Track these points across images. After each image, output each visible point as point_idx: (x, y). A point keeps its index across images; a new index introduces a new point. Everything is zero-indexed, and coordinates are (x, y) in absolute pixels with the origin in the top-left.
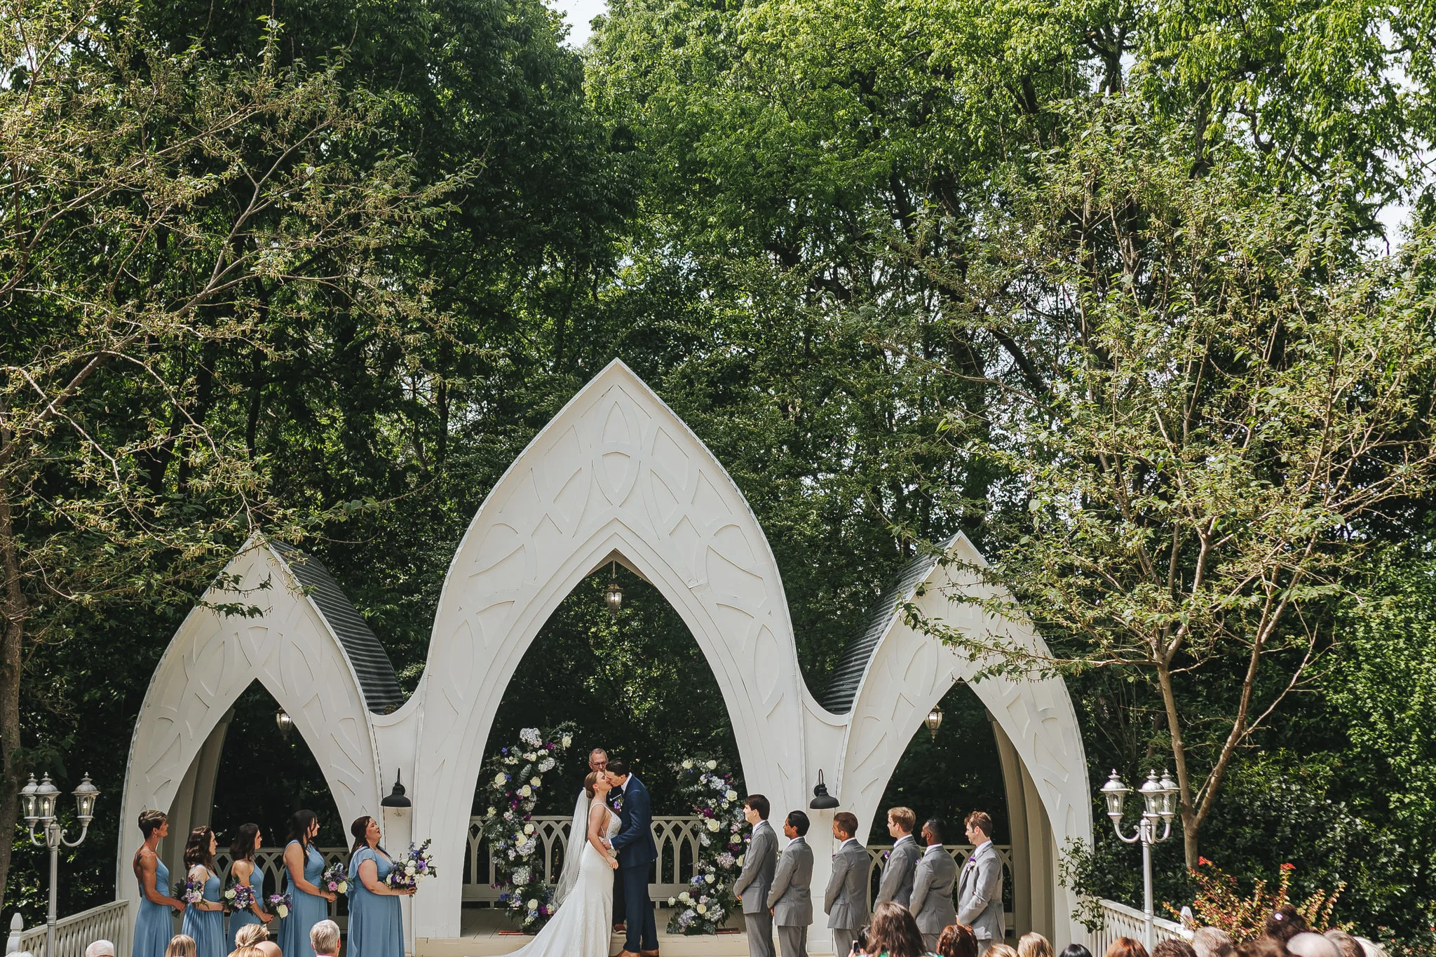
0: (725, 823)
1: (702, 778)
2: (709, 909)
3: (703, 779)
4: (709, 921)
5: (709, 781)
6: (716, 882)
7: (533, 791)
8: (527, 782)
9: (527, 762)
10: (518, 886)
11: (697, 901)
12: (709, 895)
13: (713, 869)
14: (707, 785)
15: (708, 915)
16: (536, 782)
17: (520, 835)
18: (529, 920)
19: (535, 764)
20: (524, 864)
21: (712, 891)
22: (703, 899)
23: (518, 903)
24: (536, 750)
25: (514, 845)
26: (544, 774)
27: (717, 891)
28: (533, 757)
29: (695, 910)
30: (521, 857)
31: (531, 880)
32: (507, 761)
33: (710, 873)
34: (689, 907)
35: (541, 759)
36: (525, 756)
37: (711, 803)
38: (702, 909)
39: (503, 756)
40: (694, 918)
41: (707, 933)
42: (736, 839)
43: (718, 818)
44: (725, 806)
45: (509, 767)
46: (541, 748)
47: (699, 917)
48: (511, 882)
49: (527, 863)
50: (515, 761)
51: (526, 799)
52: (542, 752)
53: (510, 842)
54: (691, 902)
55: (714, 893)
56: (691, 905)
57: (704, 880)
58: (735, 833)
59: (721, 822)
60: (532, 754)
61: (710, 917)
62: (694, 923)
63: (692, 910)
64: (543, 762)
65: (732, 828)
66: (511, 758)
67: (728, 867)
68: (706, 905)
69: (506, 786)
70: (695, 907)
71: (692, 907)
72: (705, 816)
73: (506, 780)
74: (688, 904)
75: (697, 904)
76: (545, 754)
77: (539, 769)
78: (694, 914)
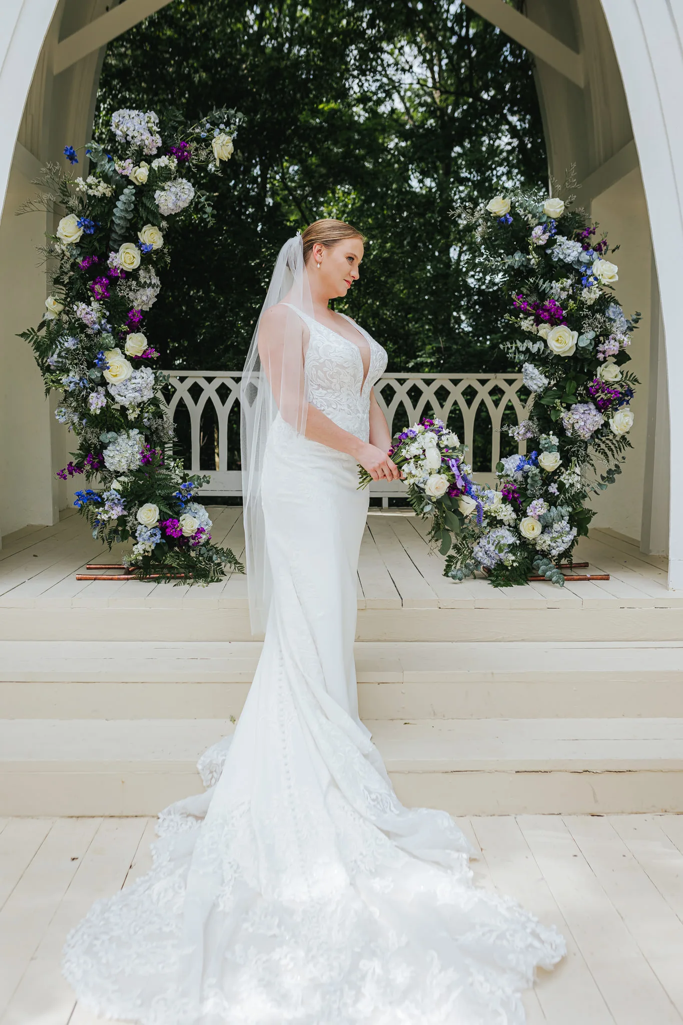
0: (591, 335)
1: (538, 231)
2: (546, 527)
3: (538, 237)
4: (545, 554)
5: (551, 242)
6: (560, 471)
7: (145, 259)
8: (131, 236)
10: (118, 474)
11: (521, 513)
12: (552, 501)
13: (555, 440)
14: (545, 252)
15: (545, 542)
16: (152, 237)
17: (114, 358)
18: (140, 550)
19: (144, 192)
20: (128, 426)
21: (553, 488)
22: (538, 507)
23: (116, 512)
25: (103, 382)
26: (170, 218)
27: (561, 487)
28: (141, 174)
29: (515, 529)
30: (119, 411)
31: (146, 460)
32: (82, 185)
33: (549, 449)
34: (501, 523)
35: (159, 178)
36: (123, 173)
37: (559, 289)
38: (530, 528)
40: (513, 548)
41: (542, 579)
42: (609, 373)
43: (575, 323)
44: (590, 296)
45: (86, 201)
46: (161, 152)
47: (524, 546)
48: (100, 465)
50: (103, 189)
51: (131, 276)
52: (163, 161)
53: (92, 374)
54: (507, 513)
55: (556, 495)
56: (505, 519)
57: (536, 463)
58: (605, 360)
59: (580, 334)
60: (140, 167)
61: (547, 547)
62: (513, 561)
63: (509, 530)
64: (165, 190)
65: (601, 348)
66: (91, 179)
67: (586, 436)
68: (539, 520)
69: (84, 248)
70: (512, 524)
71: (507, 523)
72: (538, 322)
73: (81, 233)
74: (498, 518)
75: (520, 520)
76: (170, 170)
77: (158, 206)
78: (511, 539)
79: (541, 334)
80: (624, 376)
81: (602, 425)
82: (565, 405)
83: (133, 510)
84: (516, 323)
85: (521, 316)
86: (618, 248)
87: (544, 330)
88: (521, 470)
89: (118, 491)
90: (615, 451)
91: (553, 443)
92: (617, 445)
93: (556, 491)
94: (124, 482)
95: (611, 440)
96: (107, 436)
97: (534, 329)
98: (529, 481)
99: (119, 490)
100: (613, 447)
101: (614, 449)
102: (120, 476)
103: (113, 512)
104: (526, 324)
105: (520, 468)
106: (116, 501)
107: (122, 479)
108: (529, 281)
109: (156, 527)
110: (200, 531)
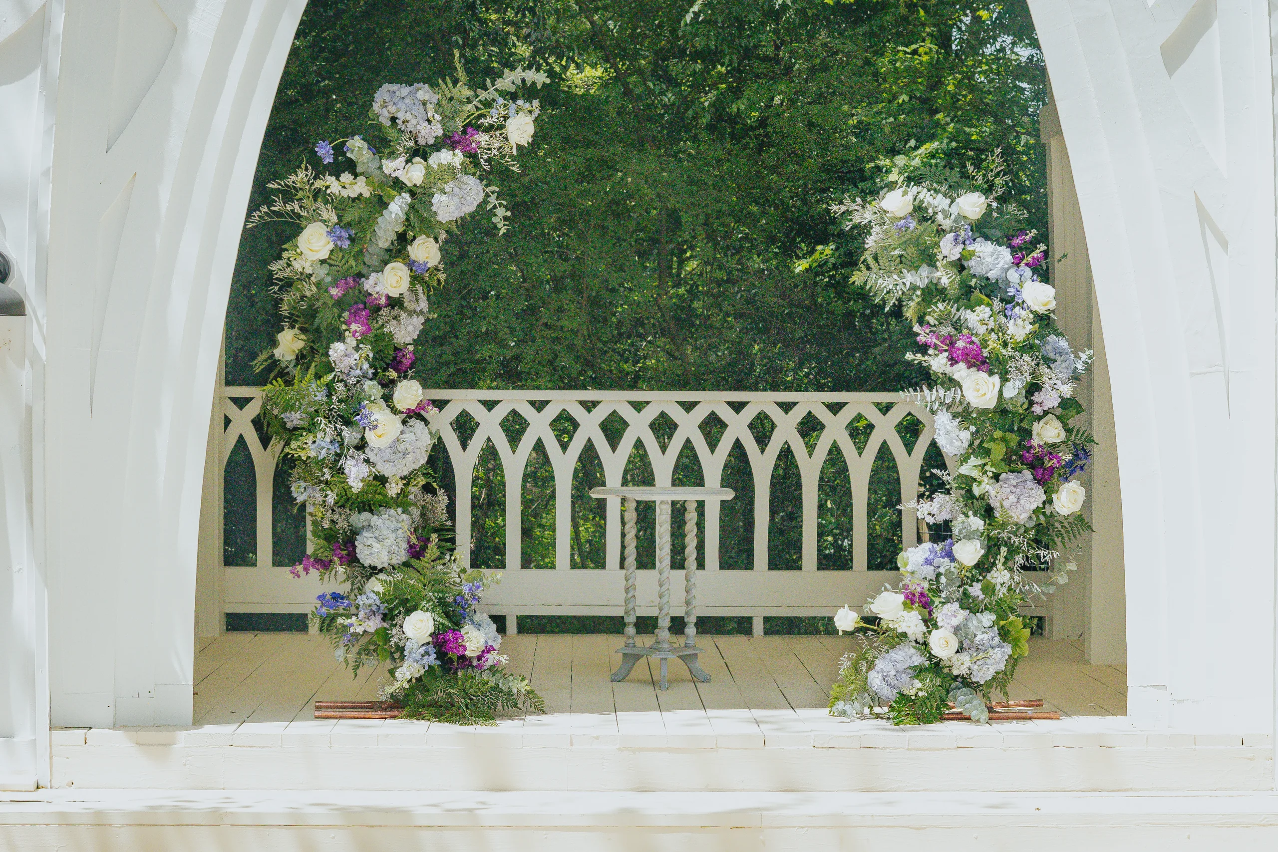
0: (1016, 381)
1: (944, 247)
2: (964, 646)
3: (948, 249)
4: (966, 682)
5: (966, 257)
6: (983, 566)
7: (416, 279)
8: (398, 250)
9: (398, 185)
10: (374, 571)
11: (930, 623)
12: (968, 604)
13: (977, 523)
14: (960, 266)
15: (963, 664)
16: (426, 252)
17: (379, 414)
18: (408, 671)
19: (422, 198)
20: (387, 503)
21: (975, 590)
22: (950, 613)
23: (373, 624)
24: (420, 152)
25: (362, 446)
26: (449, 227)
27: (989, 590)
28: (415, 174)
29: (924, 647)
30: (382, 480)
31: (412, 553)
32: (332, 184)
33: (968, 538)
34: (904, 638)
35: (439, 179)
36: (393, 166)
37: (976, 321)
38: (942, 644)
39: (319, 170)
40: (918, 672)
42: (1051, 432)
43: (996, 367)
44: (1019, 332)
45: (341, 205)
46: (442, 144)
47: (936, 668)
48: (352, 559)
49: (401, 502)
50: (360, 188)
51: (395, 303)
52: (447, 158)
53: (350, 436)
54: (912, 623)
55: (980, 598)
56: (909, 632)
57: (950, 555)
58: (1046, 413)
59: (1004, 379)
60: (413, 164)
61: (967, 670)
62: (921, 690)
63: (913, 647)
64: (445, 193)
65: (1037, 397)
66: (346, 177)
67: (1022, 517)
68: (955, 634)
69: (334, 266)
70: (921, 640)
71: (912, 637)
72: (953, 361)
73: (331, 246)
74: (899, 631)
75: (930, 632)
76: (454, 168)
77: (436, 213)
78: (918, 660)
79: (956, 377)
80: (1074, 434)
81: (1044, 503)
82: (991, 475)
83: (397, 620)
84: (925, 361)
85: (931, 351)
86: (1065, 256)
87: (960, 372)
88: (931, 564)
89: (377, 593)
90: (1066, 538)
91: (974, 528)
92: (1069, 529)
93: (979, 593)
94: (386, 582)
95: (1061, 522)
96: (360, 519)
97: (948, 370)
98: (943, 580)
99: (379, 592)
100: (1063, 532)
101: (1065, 535)
102: (377, 574)
103: (371, 623)
104: (938, 363)
105: (928, 562)
106: (374, 608)
107: (382, 576)
108: (938, 308)
109: (428, 643)
110: (488, 650)
